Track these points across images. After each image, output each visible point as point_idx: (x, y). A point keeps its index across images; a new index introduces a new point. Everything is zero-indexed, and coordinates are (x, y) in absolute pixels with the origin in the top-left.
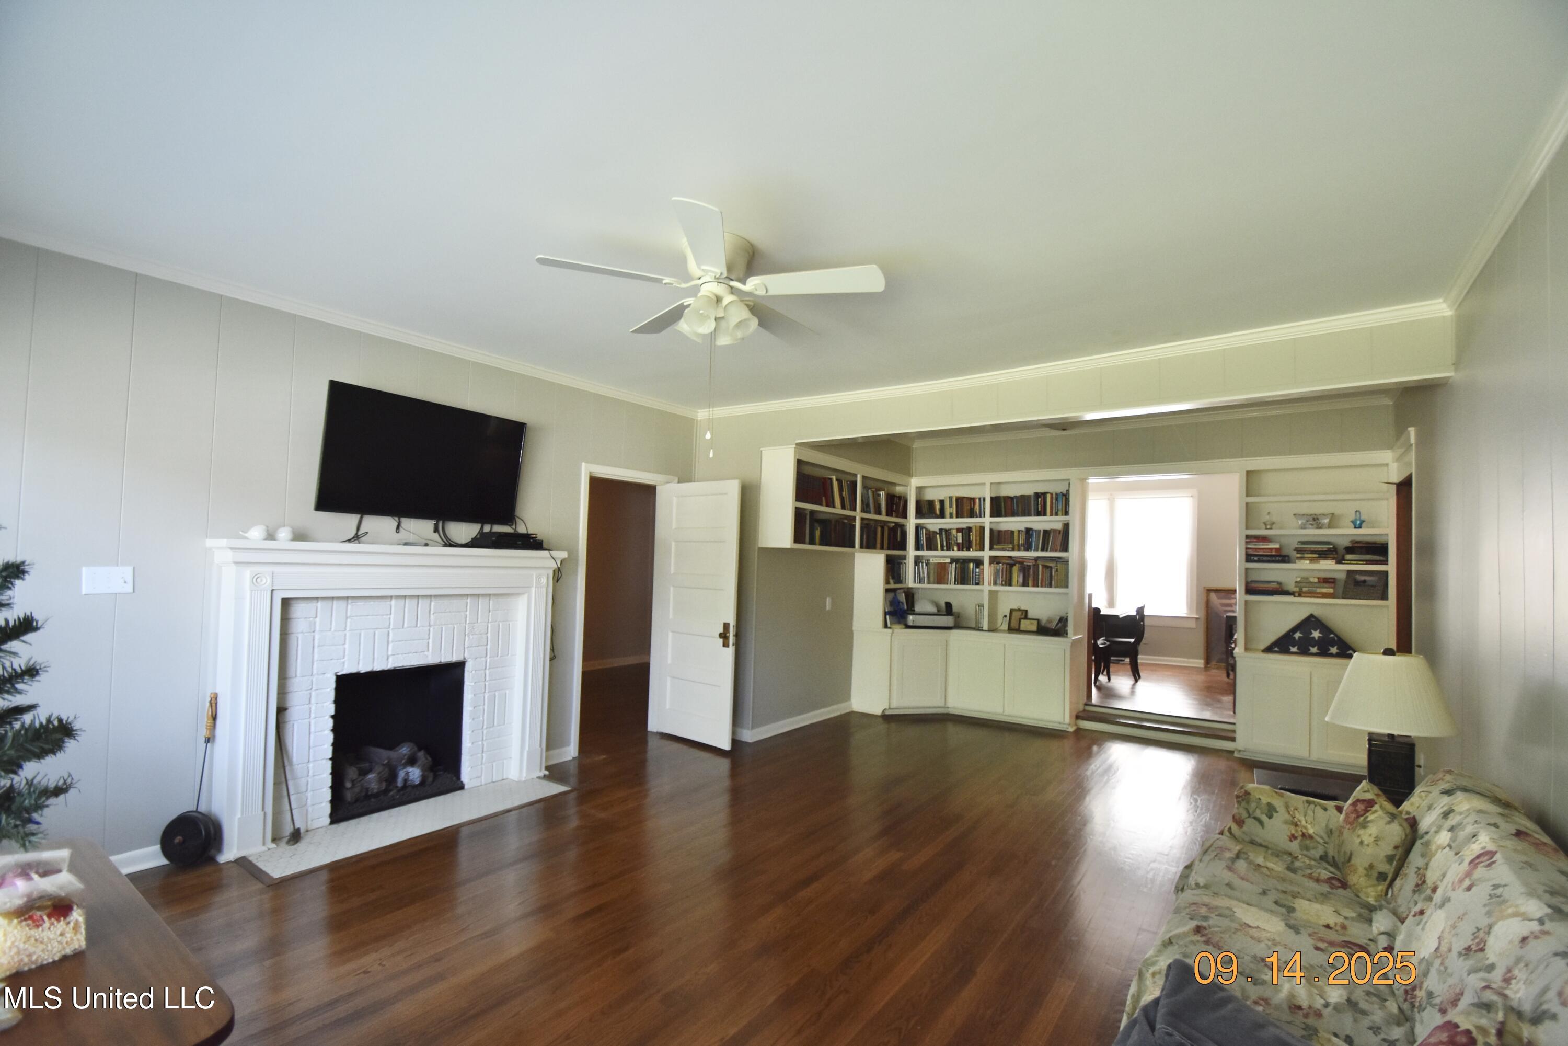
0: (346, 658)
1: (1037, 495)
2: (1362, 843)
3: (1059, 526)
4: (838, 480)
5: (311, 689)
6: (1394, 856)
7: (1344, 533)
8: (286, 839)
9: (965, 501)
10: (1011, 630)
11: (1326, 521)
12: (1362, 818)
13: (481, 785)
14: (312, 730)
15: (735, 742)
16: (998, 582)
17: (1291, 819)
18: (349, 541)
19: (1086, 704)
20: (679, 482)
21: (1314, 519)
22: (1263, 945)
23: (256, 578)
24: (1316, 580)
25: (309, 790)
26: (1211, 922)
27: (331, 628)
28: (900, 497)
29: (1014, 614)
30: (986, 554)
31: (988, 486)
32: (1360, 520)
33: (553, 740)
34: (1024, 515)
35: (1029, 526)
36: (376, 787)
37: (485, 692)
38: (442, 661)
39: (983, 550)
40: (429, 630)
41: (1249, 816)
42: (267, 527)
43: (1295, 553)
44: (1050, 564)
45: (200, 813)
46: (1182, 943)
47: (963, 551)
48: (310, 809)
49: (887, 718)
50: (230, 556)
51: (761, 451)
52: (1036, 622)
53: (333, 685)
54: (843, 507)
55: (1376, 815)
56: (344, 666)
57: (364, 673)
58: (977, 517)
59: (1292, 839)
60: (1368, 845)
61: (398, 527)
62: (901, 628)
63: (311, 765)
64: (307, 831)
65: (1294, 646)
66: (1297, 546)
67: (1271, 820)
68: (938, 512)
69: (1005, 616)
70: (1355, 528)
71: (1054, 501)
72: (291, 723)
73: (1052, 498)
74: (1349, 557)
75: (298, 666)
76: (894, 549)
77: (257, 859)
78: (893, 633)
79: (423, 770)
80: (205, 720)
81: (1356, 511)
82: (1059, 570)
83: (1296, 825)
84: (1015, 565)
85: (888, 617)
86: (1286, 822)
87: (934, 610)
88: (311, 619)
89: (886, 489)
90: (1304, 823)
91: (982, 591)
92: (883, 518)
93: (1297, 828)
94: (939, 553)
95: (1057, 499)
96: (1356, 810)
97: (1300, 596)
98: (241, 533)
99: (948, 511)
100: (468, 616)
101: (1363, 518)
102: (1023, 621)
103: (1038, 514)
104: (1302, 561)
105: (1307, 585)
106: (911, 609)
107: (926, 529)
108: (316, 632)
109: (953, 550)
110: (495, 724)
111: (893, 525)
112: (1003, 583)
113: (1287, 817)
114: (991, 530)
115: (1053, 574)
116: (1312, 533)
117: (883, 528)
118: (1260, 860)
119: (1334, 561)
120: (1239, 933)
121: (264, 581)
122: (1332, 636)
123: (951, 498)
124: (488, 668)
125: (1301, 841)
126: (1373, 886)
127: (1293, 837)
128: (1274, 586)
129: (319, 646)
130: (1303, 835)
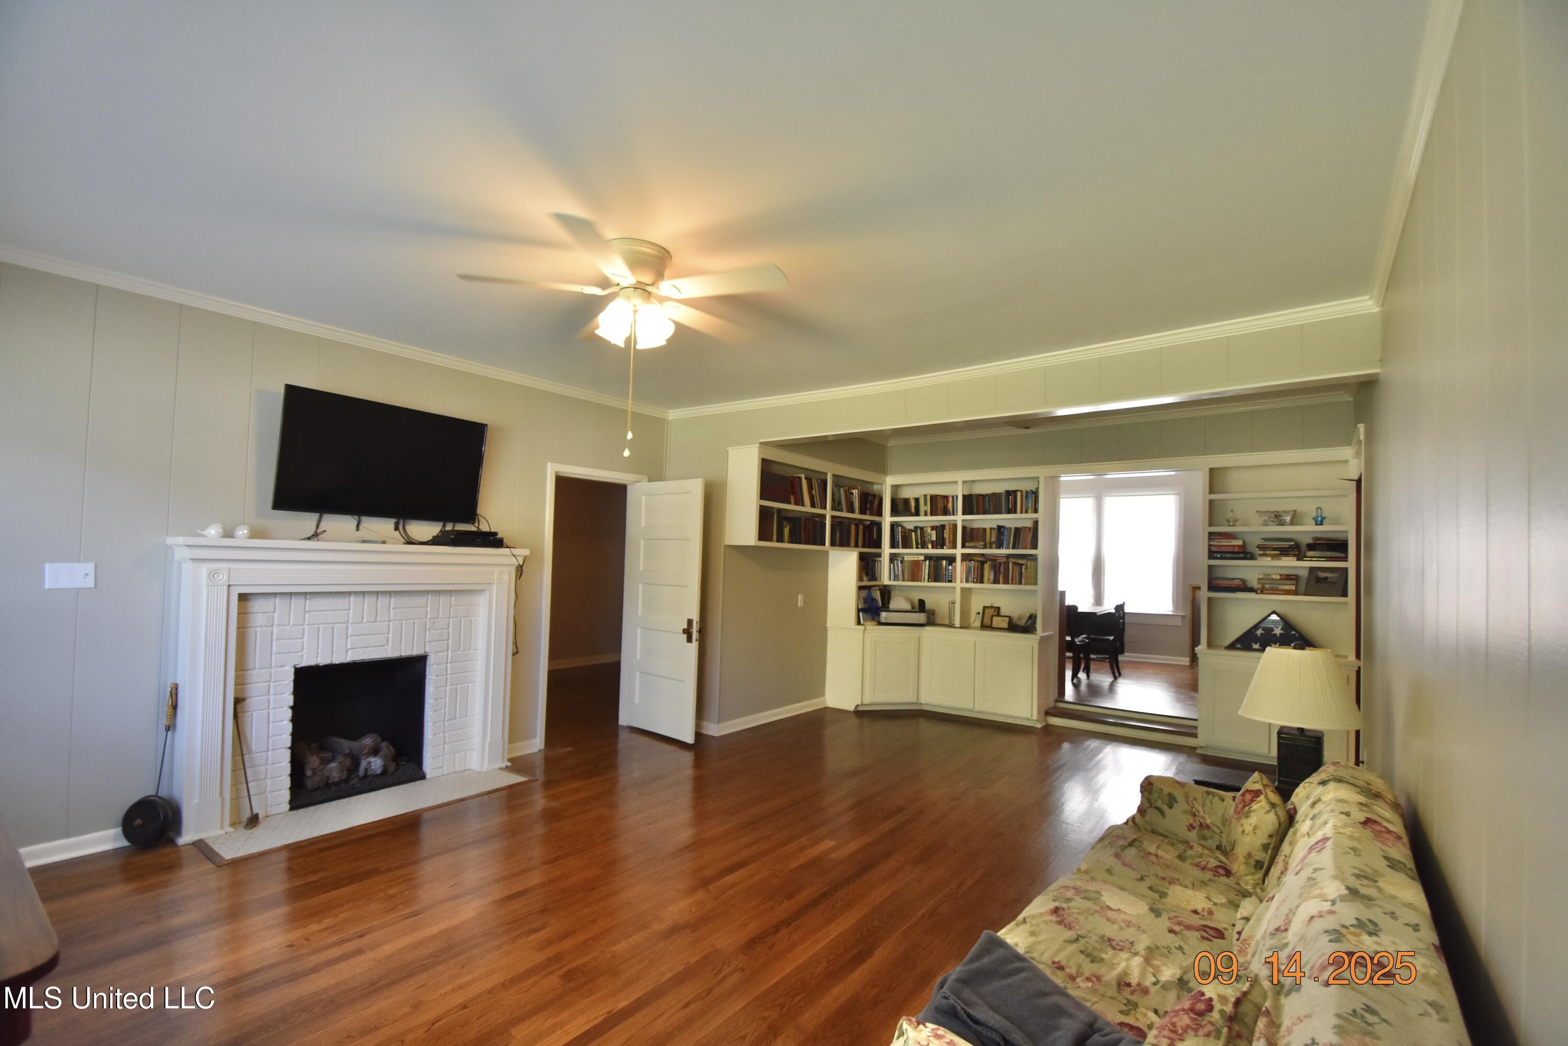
0: (305, 651)
1: (1008, 493)
2: (1243, 831)
3: (1029, 524)
4: (809, 480)
5: (270, 681)
6: (1269, 844)
7: (1306, 530)
8: (244, 824)
9: (939, 498)
10: (984, 627)
11: (1288, 519)
12: (1247, 808)
13: (443, 775)
14: (271, 719)
15: (698, 735)
16: (970, 579)
17: (1190, 808)
18: (309, 539)
19: (1057, 701)
20: (649, 481)
21: (1276, 516)
22: (1116, 927)
23: (212, 575)
24: (1278, 577)
25: (268, 777)
26: (1073, 904)
27: (289, 622)
28: (874, 496)
29: (987, 611)
30: (959, 551)
31: (960, 484)
32: (1321, 517)
33: (515, 732)
34: (995, 513)
35: (1001, 524)
36: (338, 775)
37: (446, 685)
38: (403, 655)
39: (956, 548)
40: (389, 625)
41: (1151, 806)
42: (224, 525)
43: (1258, 549)
44: (1021, 562)
45: (160, 797)
46: (1033, 922)
47: (937, 548)
48: (269, 795)
49: (860, 713)
50: (188, 553)
51: (728, 451)
52: (1007, 619)
53: (291, 676)
54: (813, 505)
55: (1259, 805)
56: (302, 659)
57: (323, 666)
58: (950, 515)
59: (1191, 829)
60: (1248, 834)
61: (358, 526)
62: (874, 625)
63: (270, 753)
64: (267, 816)
65: (1256, 643)
66: (1260, 543)
67: (1171, 810)
68: (913, 510)
69: (979, 613)
70: (1317, 524)
71: (1024, 499)
72: (249, 713)
73: (1022, 496)
74: (1310, 553)
75: (256, 657)
76: (869, 547)
77: (213, 842)
78: (865, 630)
79: (385, 759)
80: (166, 709)
81: (1317, 508)
82: (1028, 567)
83: (1194, 815)
84: (986, 562)
85: (861, 614)
86: (1185, 812)
87: (909, 607)
88: (269, 614)
89: (859, 487)
90: (1202, 813)
91: (954, 588)
92: (857, 516)
93: (1196, 817)
94: (915, 551)
95: (1027, 497)
96: (1244, 800)
97: (1262, 592)
98: (199, 531)
99: (922, 508)
100: (429, 611)
101: (1324, 515)
102: (995, 618)
103: (1009, 511)
104: (1264, 558)
105: (1270, 582)
106: (885, 607)
107: (902, 527)
108: (275, 626)
109: (928, 548)
110: (457, 716)
111: (869, 523)
112: (975, 580)
113: (1187, 807)
114: (964, 528)
115: (1023, 571)
116: (1275, 529)
117: (857, 526)
118: (1152, 849)
119: (1295, 558)
120: (1097, 915)
121: (221, 577)
122: (1293, 632)
123: (925, 496)
124: (449, 661)
125: (1199, 830)
126: (1252, 874)
127: (1191, 827)
128: (1237, 583)
129: (277, 640)
130: (1201, 825)
